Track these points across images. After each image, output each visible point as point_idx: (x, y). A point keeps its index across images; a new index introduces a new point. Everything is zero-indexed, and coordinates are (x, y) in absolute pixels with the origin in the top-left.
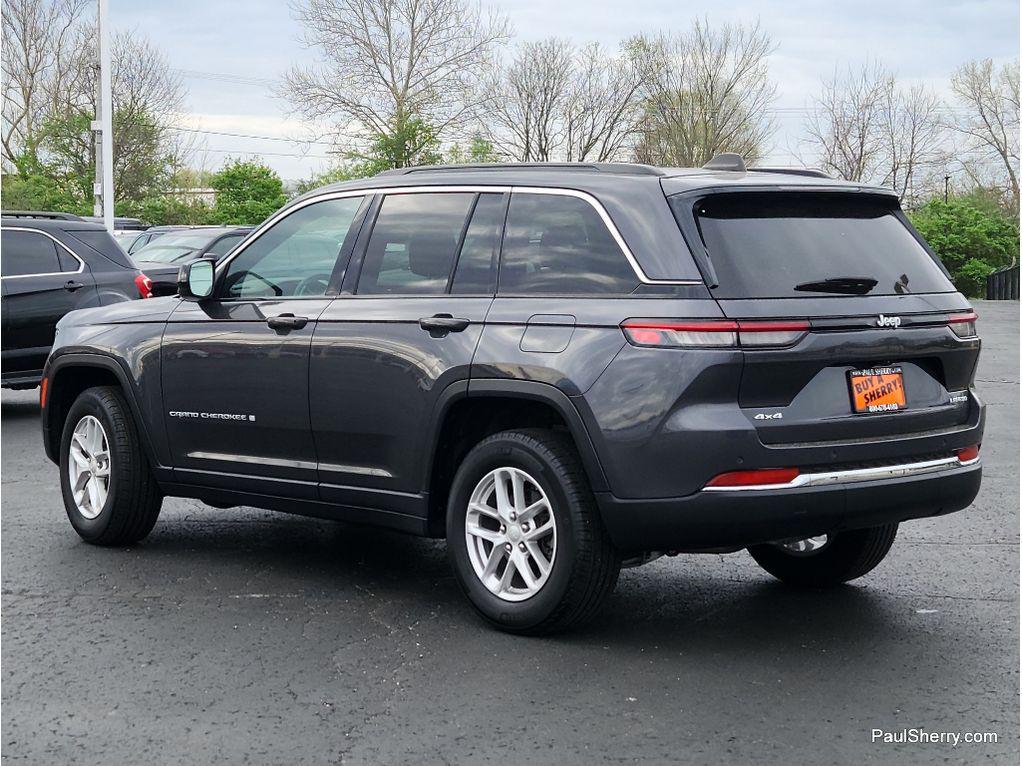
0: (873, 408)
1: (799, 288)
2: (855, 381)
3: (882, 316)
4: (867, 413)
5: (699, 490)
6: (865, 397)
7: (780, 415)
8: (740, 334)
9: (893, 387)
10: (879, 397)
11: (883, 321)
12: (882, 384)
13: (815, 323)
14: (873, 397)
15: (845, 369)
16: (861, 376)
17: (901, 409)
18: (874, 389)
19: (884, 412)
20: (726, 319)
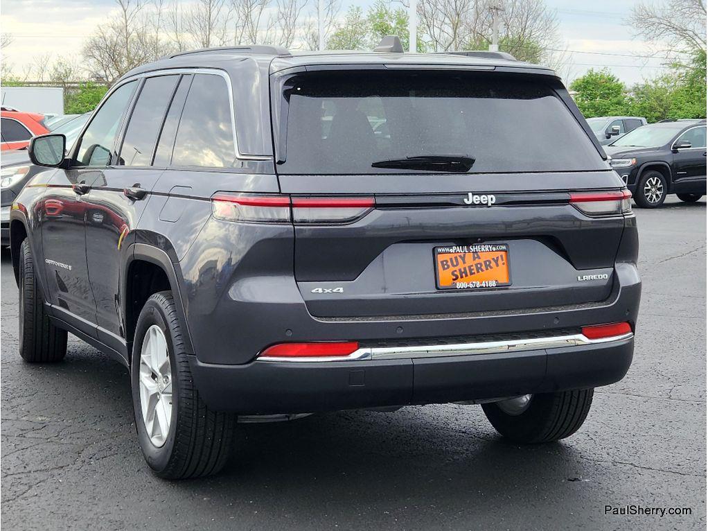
0: (460, 285)
1: (375, 165)
2: (440, 258)
3: (470, 194)
4: (454, 290)
5: (254, 359)
6: (453, 274)
7: (341, 290)
8: (295, 209)
9: (493, 264)
10: (471, 274)
11: (472, 199)
12: (477, 261)
13: (380, 201)
14: (463, 274)
15: (431, 246)
16: (450, 253)
17: (499, 287)
18: (466, 265)
19: (475, 289)
20: (280, 194)
